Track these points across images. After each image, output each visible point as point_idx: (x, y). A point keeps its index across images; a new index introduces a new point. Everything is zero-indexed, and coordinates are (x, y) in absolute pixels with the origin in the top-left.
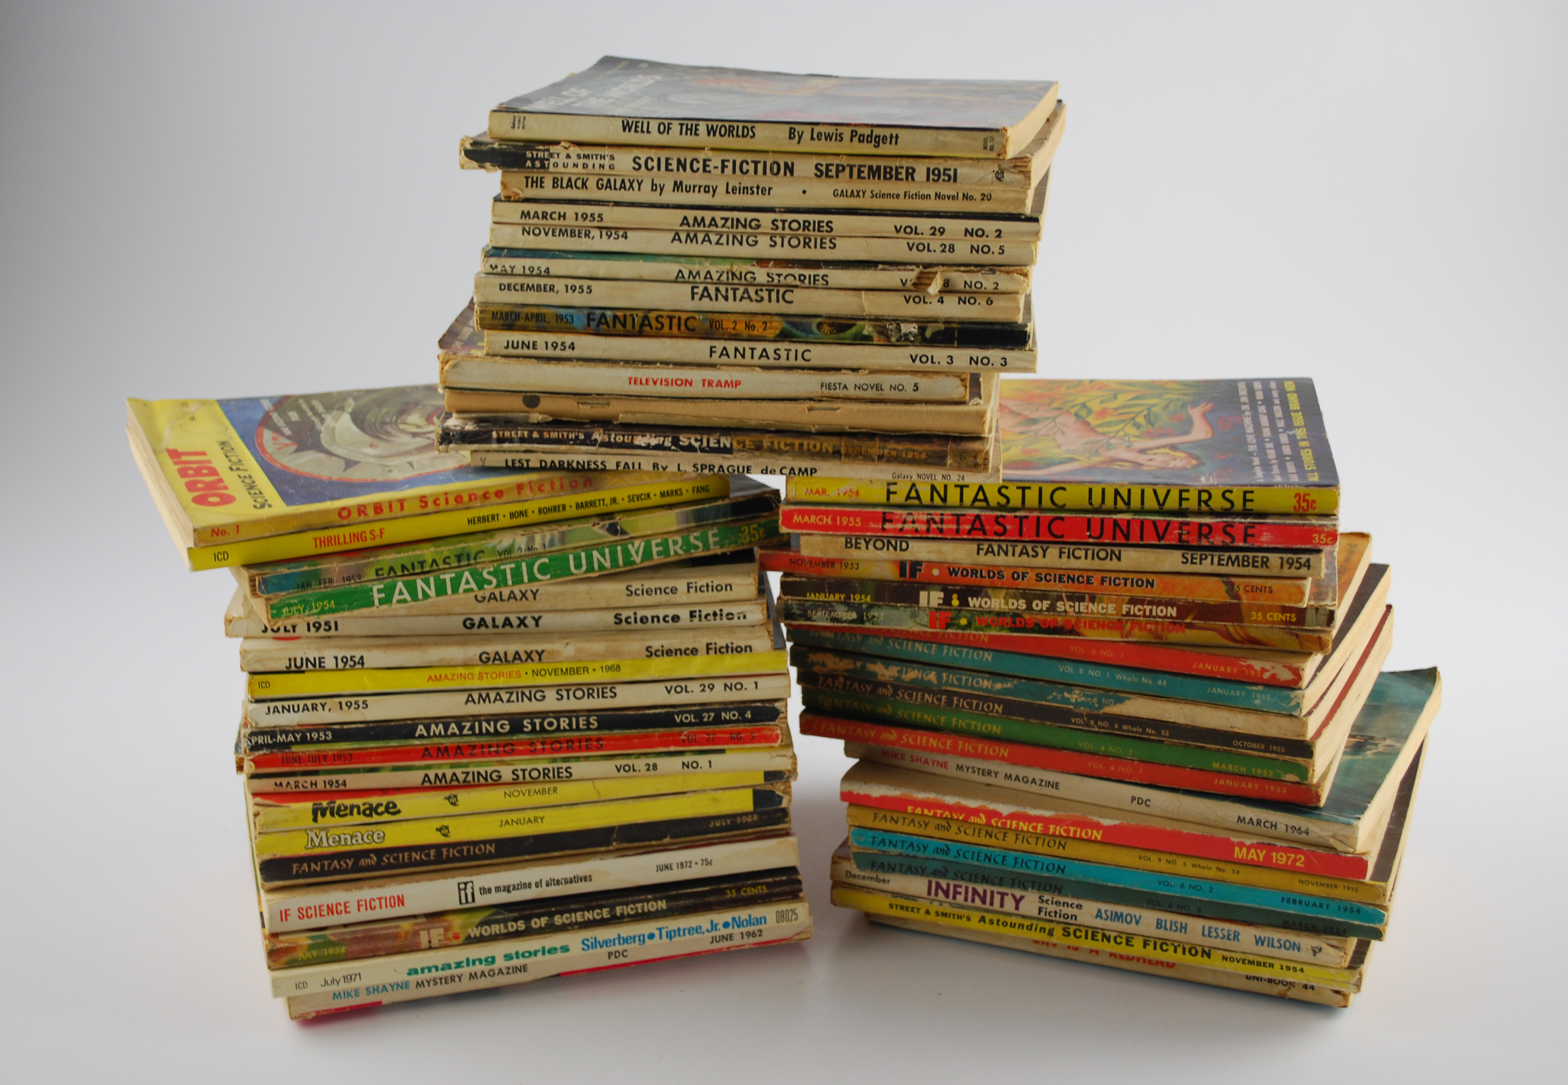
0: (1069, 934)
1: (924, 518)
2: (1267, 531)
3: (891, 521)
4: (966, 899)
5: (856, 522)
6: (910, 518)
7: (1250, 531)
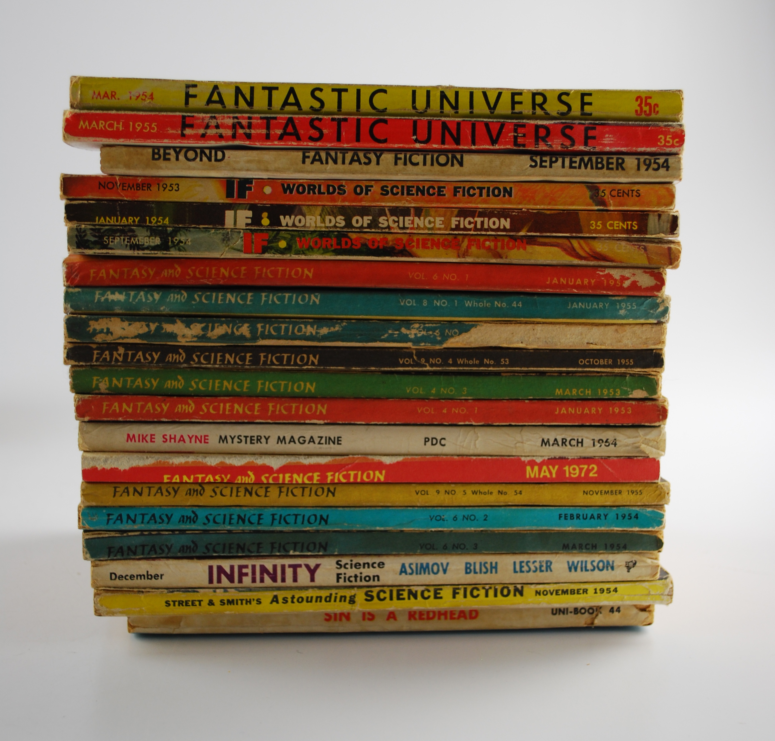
0: (372, 598)
1: (230, 122)
2: (609, 133)
3: (191, 126)
4: (254, 580)
5: (151, 128)
6: (213, 123)
7: (591, 133)
